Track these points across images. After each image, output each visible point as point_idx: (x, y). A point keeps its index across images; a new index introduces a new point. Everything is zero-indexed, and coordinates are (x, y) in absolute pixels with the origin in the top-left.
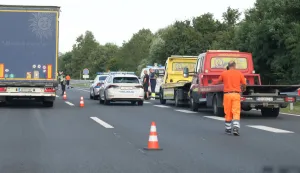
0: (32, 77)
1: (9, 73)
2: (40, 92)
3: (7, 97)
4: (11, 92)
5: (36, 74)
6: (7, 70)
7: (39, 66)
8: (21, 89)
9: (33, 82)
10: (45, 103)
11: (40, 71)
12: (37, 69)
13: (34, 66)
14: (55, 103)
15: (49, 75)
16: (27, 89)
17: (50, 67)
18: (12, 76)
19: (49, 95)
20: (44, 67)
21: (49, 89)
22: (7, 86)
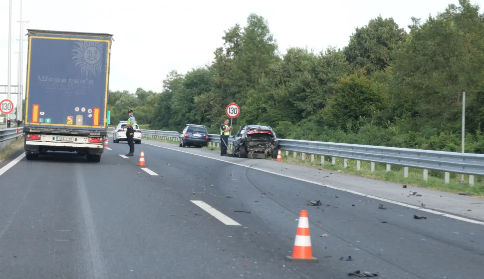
0: (74, 123)
1: (44, 117)
2: (82, 142)
3: (41, 147)
4: (46, 141)
5: (79, 119)
6: (42, 113)
7: (83, 110)
8: (59, 137)
9: (75, 129)
10: (89, 157)
11: (85, 115)
12: (80, 113)
13: (77, 109)
14: (102, 156)
15: (96, 121)
16: (67, 138)
17: (97, 111)
18: (48, 120)
19: (95, 146)
20: (90, 111)
21: (95, 139)
22: (41, 133)
